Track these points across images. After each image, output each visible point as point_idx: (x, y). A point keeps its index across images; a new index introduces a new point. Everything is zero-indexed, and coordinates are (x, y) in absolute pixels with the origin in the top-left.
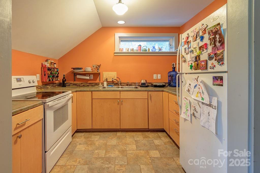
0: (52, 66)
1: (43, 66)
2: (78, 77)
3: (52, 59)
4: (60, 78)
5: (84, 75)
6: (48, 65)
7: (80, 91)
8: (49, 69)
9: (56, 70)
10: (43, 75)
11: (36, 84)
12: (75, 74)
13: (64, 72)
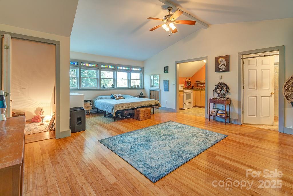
0: (188, 81)
1: (185, 81)
2: (198, 85)
3: (188, 78)
4: (192, 85)
5: (201, 84)
6: (187, 80)
7: (197, 91)
8: (187, 82)
9: (190, 82)
10: (185, 84)
11: (183, 87)
12: (197, 84)
13: (193, 83)
